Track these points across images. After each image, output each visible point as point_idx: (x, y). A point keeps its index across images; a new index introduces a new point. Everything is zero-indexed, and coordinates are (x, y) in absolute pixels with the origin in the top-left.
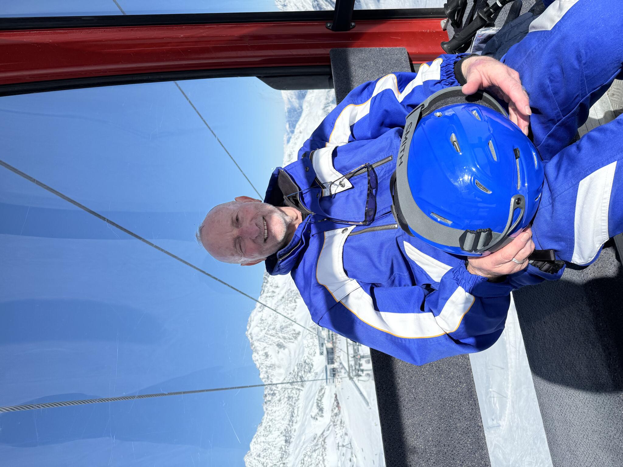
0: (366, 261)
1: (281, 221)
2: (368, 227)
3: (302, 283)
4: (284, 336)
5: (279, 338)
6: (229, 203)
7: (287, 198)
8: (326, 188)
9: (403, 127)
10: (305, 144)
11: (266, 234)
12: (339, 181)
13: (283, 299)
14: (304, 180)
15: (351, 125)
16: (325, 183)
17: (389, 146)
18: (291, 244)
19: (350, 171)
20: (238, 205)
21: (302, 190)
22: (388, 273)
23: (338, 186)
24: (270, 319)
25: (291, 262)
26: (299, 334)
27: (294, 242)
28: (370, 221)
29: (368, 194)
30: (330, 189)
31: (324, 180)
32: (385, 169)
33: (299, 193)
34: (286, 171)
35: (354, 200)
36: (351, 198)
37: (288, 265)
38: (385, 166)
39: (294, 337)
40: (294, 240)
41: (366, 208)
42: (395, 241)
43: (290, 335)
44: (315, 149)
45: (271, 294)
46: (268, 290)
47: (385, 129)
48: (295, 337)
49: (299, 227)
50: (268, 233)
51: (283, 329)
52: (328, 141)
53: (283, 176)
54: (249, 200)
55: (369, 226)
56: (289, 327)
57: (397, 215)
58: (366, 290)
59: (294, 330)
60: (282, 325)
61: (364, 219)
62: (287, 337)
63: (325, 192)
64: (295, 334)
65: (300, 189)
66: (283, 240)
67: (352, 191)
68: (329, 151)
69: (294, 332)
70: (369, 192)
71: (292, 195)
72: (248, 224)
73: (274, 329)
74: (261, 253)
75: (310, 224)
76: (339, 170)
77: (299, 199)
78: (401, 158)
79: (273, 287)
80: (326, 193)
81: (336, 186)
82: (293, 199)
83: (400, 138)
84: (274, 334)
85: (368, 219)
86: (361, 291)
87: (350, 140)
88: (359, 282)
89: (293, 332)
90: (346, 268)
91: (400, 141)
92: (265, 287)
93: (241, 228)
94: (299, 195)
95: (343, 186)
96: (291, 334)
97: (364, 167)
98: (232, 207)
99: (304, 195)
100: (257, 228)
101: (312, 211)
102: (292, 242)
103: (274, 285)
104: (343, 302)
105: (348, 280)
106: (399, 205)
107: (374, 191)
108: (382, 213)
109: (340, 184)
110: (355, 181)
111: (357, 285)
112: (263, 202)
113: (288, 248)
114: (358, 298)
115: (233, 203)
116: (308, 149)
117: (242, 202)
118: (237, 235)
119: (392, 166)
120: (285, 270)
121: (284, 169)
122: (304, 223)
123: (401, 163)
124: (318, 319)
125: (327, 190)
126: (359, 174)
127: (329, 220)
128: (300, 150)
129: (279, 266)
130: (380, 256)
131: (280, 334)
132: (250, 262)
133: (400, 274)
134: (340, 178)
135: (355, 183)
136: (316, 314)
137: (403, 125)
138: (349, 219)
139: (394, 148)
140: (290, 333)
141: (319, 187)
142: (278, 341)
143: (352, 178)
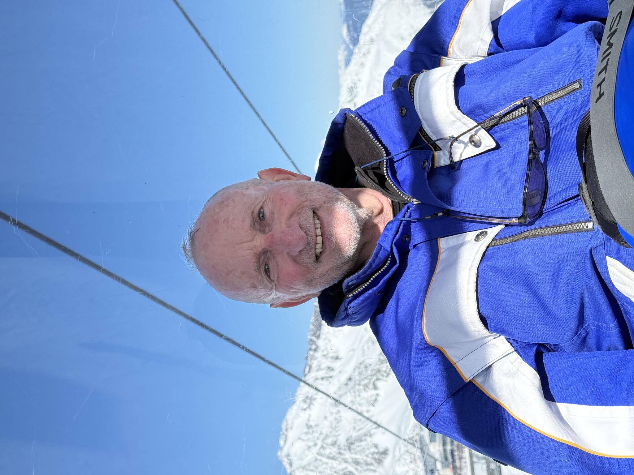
0: (526, 298)
1: (349, 217)
2: (529, 227)
3: (393, 343)
4: (356, 459)
5: (346, 462)
6: (247, 182)
7: (362, 172)
8: (441, 149)
9: (604, 21)
10: (398, 62)
11: (319, 246)
12: (468, 136)
13: (349, 382)
14: (398, 135)
15: (494, 19)
16: (440, 139)
17: (573, 61)
18: (371, 265)
19: (491, 113)
20: (265, 187)
21: (393, 153)
22: (573, 323)
23: (466, 145)
24: (326, 423)
25: (371, 300)
26: (385, 452)
27: (377, 261)
28: (533, 217)
29: (529, 160)
30: (450, 152)
31: (437, 131)
32: (565, 108)
33: (387, 160)
34: (360, 117)
35: (501, 173)
36: (493, 168)
37: (364, 307)
38: (565, 102)
39: (375, 459)
40: (376, 256)
41: (525, 189)
42: (588, 258)
43: (367, 456)
44: (420, 72)
45: (326, 373)
46: (319, 366)
47: (564, 26)
48: (379, 459)
49: (386, 228)
50: (323, 243)
51: (352, 444)
52: (446, 55)
53: (354, 126)
54: (287, 176)
55: (532, 227)
56: (365, 440)
57: (593, 203)
58: (525, 358)
59: (376, 446)
60: (351, 437)
61: (520, 213)
62: (362, 461)
63: (440, 157)
64: (378, 453)
65: (388, 153)
66: (353, 256)
67: (495, 154)
68: (447, 74)
69: (376, 451)
70: (530, 156)
71: (371, 165)
72: (284, 226)
73: (334, 444)
74: (309, 283)
75: (409, 223)
76: (469, 113)
77: (387, 172)
78: (600, 85)
79: (330, 359)
80: (442, 160)
81: (462, 146)
82: (376, 174)
83: (597, 44)
84: (334, 454)
85: (528, 212)
86: (516, 359)
87: (492, 51)
88: (511, 341)
89: (373, 450)
90: (484, 313)
91: (598, 49)
92: (311, 359)
93: (270, 233)
94: (386, 165)
95: (477, 145)
96: (370, 453)
97: (521, 106)
98: (252, 192)
99: (396, 165)
100: (302, 233)
101: (414, 196)
102: (374, 261)
103: (331, 355)
104: (479, 381)
105: (489, 336)
106: (597, 184)
107: (542, 154)
108: (559, 199)
109: (471, 141)
110: (503, 133)
111: (509, 348)
112: (313, 179)
113: (365, 272)
114: (510, 374)
115: (254, 183)
116: (405, 72)
117: (271, 181)
118: (263, 247)
119: (580, 102)
120: (358, 317)
121: (357, 113)
122: (397, 222)
123: (601, 95)
124: (428, 417)
125: (444, 154)
126: (510, 120)
127: (448, 216)
128: (389, 73)
129: (346, 309)
130: (555, 287)
131: (347, 455)
132: (288, 301)
133: (598, 326)
134: (471, 129)
135: (502, 139)
136: (423, 405)
137: (602, 16)
138: (491, 211)
139: (585, 65)
140: (367, 452)
141: (426, 148)
142: (343, 470)
143: (496, 128)
